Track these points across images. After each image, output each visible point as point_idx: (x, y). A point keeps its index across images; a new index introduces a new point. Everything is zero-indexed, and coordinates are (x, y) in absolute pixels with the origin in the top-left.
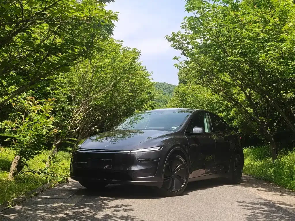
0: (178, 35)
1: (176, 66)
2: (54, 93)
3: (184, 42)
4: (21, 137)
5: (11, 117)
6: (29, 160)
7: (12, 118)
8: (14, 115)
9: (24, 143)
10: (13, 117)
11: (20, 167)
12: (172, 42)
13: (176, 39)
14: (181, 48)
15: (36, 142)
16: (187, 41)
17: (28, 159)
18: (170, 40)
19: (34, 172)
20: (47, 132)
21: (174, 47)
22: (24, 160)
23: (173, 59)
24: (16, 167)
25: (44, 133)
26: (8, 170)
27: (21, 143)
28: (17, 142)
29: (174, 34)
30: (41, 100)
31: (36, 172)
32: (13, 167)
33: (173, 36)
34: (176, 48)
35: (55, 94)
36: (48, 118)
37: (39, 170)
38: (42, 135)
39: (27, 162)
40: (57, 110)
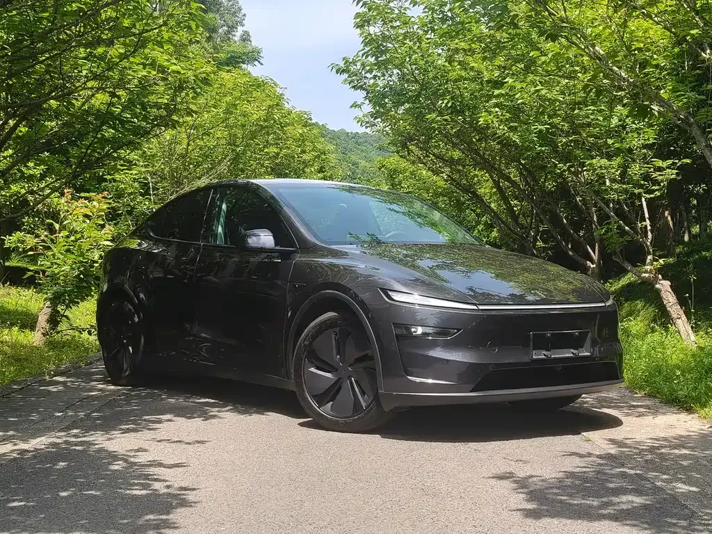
0: (354, 63)
1: (358, 122)
2: (113, 179)
3: (368, 75)
4: (55, 267)
5: (27, 226)
6: (71, 308)
7: (30, 227)
8: (34, 221)
9: (59, 279)
10: (32, 226)
11: (54, 320)
12: (346, 76)
13: (352, 69)
14: (361, 88)
15: (82, 276)
16: (374, 73)
17: (68, 307)
18: (340, 71)
19: (81, 331)
20: (101, 255)
21: (350, 83)
22: (60, 308)
23: (351, 107)
24: (48, 321)
25: (96, 258)
26: (33, 328)
27: (54, 277)
28: (48, 276)
29: (346, 60)
30: (88, 194)
31: (84, 331)
32: (42, 321)
33: (345, 64)
34: (354, 87)
35: (115, 181)
36: (103, 226)
37: (89, 327)
38: (92, 260)
39: (67, 313)
40: (121, 212)
